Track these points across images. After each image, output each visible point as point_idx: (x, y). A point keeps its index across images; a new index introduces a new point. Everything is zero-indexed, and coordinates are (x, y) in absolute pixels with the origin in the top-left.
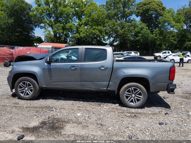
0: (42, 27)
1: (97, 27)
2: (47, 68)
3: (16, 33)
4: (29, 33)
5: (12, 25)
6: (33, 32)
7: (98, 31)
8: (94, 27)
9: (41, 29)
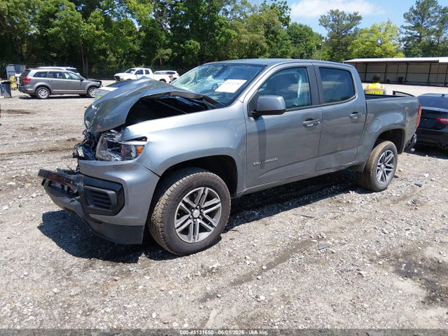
2: (256, 130)
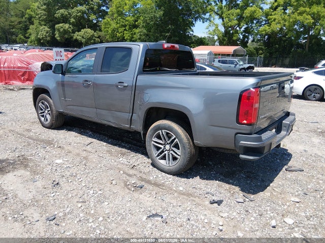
0: (204, 20)
1: (308, 9)
3: (166, 33)
4: (185, 30)
5: (161, 20)
6: (191, 29)
7: (309, 17)
8: (302, 9)
9: (203, 22)
